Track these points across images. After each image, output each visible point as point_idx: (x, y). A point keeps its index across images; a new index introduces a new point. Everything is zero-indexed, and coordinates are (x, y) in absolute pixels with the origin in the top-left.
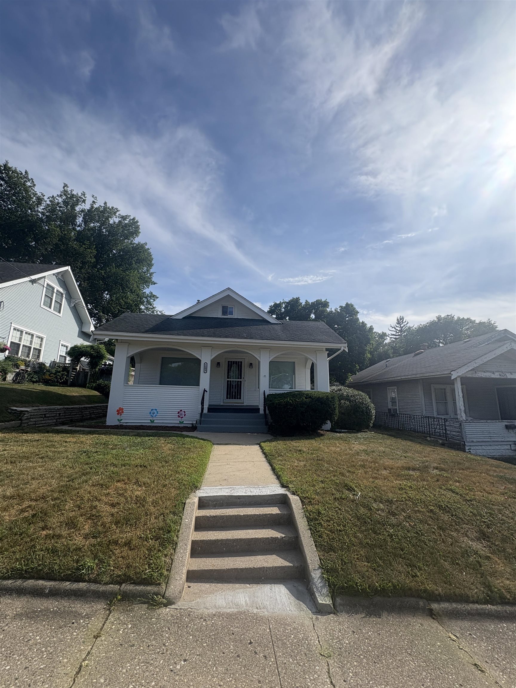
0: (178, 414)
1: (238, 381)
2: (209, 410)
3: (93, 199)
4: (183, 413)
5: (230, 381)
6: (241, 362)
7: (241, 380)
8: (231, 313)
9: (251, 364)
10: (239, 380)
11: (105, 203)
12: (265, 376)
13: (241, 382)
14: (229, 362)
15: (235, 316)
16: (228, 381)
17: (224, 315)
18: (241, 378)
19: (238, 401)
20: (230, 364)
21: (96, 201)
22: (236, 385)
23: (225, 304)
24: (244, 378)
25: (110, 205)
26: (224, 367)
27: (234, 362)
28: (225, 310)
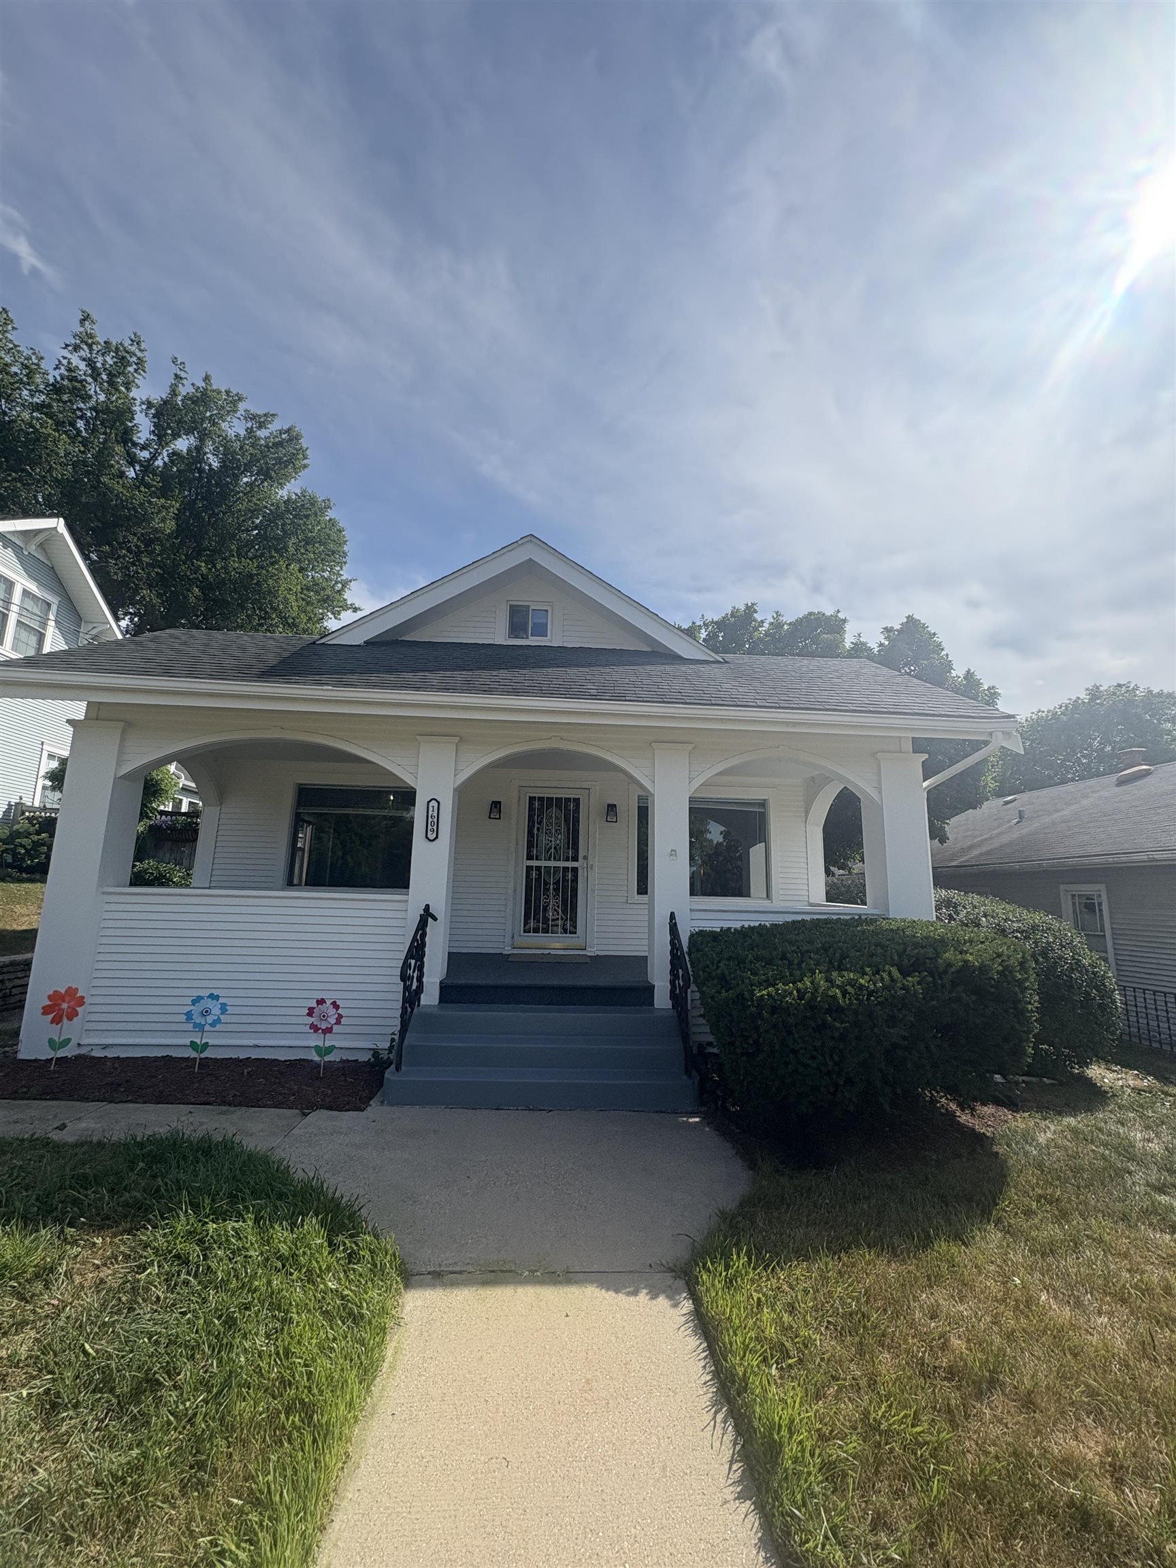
0: (310, 1020)
1: (566, 869)
2: (448, 992)
3: (175, 369)
4: (332, 1011)
5: (538, 868)
6: (577, 801)
7: (575, 864)
8: (541, 630)
9: (612, 808)
10: (570, 864)
11: (207, 379)
12: (673, 853)
13: (575, 870)
14: (532, 799)
15: (554, 639)
16: (529, 868)
17: (517, 637)
18: (575, 859)
19: (569, 940)
20: (539, 808)
21: (183, 374)
22: (557, 883)
23: (521, 599)
24: (585, 858)
25: (219, 384)
26: (517, 816)
27: (550, 799)
28: (518, 620)
